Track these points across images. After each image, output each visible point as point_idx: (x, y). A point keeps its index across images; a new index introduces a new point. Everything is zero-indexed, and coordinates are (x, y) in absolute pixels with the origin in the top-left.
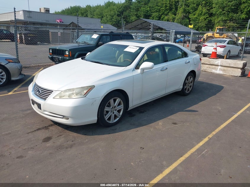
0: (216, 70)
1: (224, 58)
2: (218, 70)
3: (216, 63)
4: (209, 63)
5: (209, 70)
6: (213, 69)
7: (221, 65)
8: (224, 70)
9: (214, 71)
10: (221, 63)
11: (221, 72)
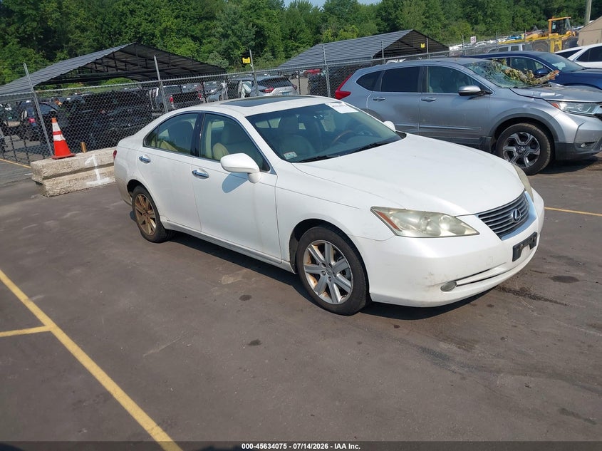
0: (94, 180)
1: (82, 151)
2: (98, 176)
3: (86, 163)
4: (69, 170)
5: (78, 186)
6: (85, 181)
7: (100, 164)
8: (110, 174)
9: (89, 183)
10: (99, 160)
11: (107, 180)
